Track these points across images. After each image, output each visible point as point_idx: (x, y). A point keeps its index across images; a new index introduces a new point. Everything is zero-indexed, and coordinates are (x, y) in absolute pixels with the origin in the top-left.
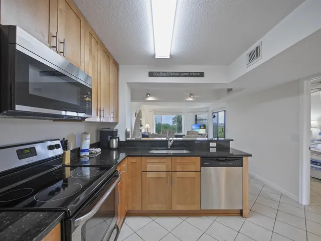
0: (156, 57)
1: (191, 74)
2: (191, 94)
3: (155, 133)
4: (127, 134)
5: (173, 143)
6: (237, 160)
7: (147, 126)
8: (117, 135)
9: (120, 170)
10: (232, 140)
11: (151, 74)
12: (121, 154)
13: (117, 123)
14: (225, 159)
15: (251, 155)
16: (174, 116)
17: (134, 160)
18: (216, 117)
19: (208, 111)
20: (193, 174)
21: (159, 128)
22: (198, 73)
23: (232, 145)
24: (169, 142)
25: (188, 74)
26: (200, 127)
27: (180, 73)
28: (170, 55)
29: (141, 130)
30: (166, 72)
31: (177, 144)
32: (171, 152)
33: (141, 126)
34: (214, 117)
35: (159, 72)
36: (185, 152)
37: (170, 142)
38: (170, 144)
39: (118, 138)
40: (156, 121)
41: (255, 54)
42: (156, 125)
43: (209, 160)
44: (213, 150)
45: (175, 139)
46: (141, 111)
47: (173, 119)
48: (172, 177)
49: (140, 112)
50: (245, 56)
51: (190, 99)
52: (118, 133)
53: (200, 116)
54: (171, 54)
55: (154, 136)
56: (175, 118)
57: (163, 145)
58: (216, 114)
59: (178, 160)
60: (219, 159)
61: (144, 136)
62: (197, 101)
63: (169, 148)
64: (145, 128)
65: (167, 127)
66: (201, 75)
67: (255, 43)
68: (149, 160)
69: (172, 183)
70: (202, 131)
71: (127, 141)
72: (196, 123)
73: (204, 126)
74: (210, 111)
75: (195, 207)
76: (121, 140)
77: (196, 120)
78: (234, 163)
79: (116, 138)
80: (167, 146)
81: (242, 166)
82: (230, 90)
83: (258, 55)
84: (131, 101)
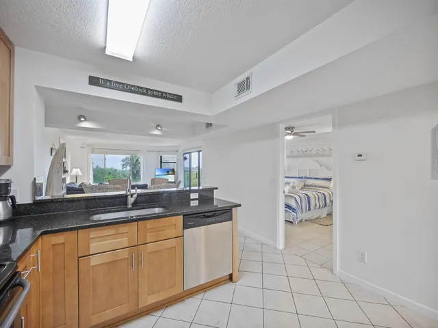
0: (107, 53)
1: (164, 95)
2: (158, 126)
3: (92, 184)
4: (36, 188)
5: (137, 198)
6: (225, 213)
7: (76, 171)
8: (8, 192)
9: (25, 269)
10: (217, 188)
11: (94, 81)
12: (19, 231)
13: (8, 167)
14: (212, 214)
15: (240, 205)
16: (124, 157)
17: (58, 239)
18: (188, 160)
19: (177, 151)
20: (172, 243)
21: (99, 174)
22: (175, 95)
23: (216, 195)
24: (129, 197)
25: (159, 94)
26: (168, 172)
27: (147, 89)
28: (133, 58)
29: (64, 180)
30: (124, 84)
31: (143, 198)
32: (135, 213)
33: (65, 172)
34: (185, 158)
35: (110, 81)
36: (157, 210)
37: (132, 196)
38: (131, 200)
39: (13, 198)
40: (93, 164)
41: (244, 86)
42: (94, 170)
43: (194, 219)
44: (194, 203)
45: (139, 191)
46: (64, 144)
47: (123, 161)
48: (139, 255)
49: (63, 146)
50: (232, 87)
51: (157, 132)
52: (13, 188)
53: (166, 157)
54: (137, 56)
55: (92, 189)
56: (127, 158)
57: (119, 202)
58: (187, 156)
59: (149, 224)
60: (206, 214)
61: (70, 190)
62: (165, 135)
63: (130, 206)
64: (71, 176)
65: (113, 172)
66: (179, 99)
67: (244, 72)
68: (94, 233)
69: (139, 263)
70: (171, 178)
71: (36, 203)
72: (161, 167)
73: (173, 171)
74: (180, 151)
75: (176, 291)
76: (19, 201)
77: (161, 162)
78: (223, 217)
79: (5, 199)
80: (126, 204)
81: (231, 220)
82: (209, 125)
83: (248, 88)
84: (46, 126)
